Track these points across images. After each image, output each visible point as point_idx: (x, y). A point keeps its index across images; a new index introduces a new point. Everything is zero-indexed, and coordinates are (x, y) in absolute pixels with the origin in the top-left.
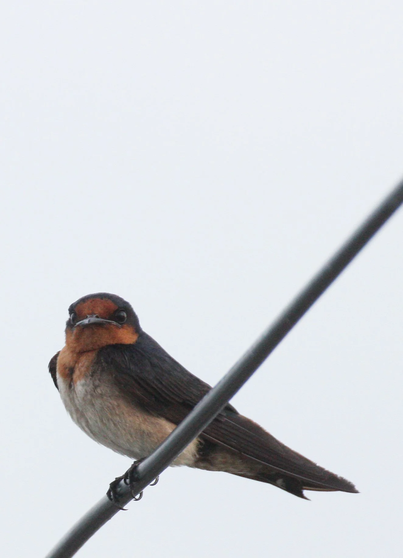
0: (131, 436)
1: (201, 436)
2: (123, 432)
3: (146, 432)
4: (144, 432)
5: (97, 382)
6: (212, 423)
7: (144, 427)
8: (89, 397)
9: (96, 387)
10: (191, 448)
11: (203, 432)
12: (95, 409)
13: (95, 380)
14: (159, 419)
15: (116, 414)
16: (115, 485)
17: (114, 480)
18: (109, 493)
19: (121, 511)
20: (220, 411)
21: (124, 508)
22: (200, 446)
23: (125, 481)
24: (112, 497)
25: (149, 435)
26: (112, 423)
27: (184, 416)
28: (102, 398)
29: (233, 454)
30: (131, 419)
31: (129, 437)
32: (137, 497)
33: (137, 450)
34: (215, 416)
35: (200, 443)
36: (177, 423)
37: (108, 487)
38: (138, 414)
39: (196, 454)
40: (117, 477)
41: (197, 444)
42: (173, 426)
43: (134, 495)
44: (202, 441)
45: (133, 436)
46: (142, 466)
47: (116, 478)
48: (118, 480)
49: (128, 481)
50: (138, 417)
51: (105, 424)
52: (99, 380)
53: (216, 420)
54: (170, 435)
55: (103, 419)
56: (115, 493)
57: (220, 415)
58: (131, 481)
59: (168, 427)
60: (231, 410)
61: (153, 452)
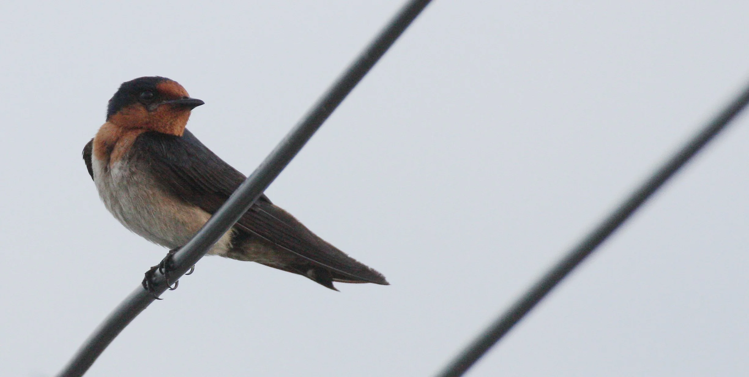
0: (166, 225)
1: (236, 226)
2: (157, 222)
3: (181, 221)
4: (178, 221)
5: (133, 169)
6: (246, 213)
7: (178, 216)
8: (125, 183)
9: (133, 173)
10: (225, 238)
11: (238, 222)
12: (129, 196)
13: (132, 167)
14: (194, 209)
15: (151, 203)
16: (150, 274)
17: (149, 269)
18: (144, 283)
19: (156, 300)
20: (255, 201)
21: (160, 297)
22: (234, 236)
23: (161, 270)
24: (147, 286)
25: (184, 224)
26: (146, 211)
27: (220, 206)
28: (138, 186)
29: (266, 244)
30: (166, 208)
31: (164, 226)
32: (173, 286)
33: (171, 240)
34: (250, 206)
35: (235, 233)
36: (212, 212)
37: (143, 277)
38: (173, 203)
39: (230, 244)
40: (153, 266)
41: (231, 233)
42: (209, 216)
43: (169, 285)
44: (236, 231)
45: (168, 225)
46: (177, 255)
47: (152, 268)
48: (153, 270)
49: (163, 270)
50: (173, 206)
51: (139, 213)
52: (136, 166)
53: (251, 210)
54: (205, 225)
55: (137, 207)
56: (151, 282)
57: (254, 205)
58: (167, 271)
59: (202, 216)
60: (265, 200)
61: (188, 242)
